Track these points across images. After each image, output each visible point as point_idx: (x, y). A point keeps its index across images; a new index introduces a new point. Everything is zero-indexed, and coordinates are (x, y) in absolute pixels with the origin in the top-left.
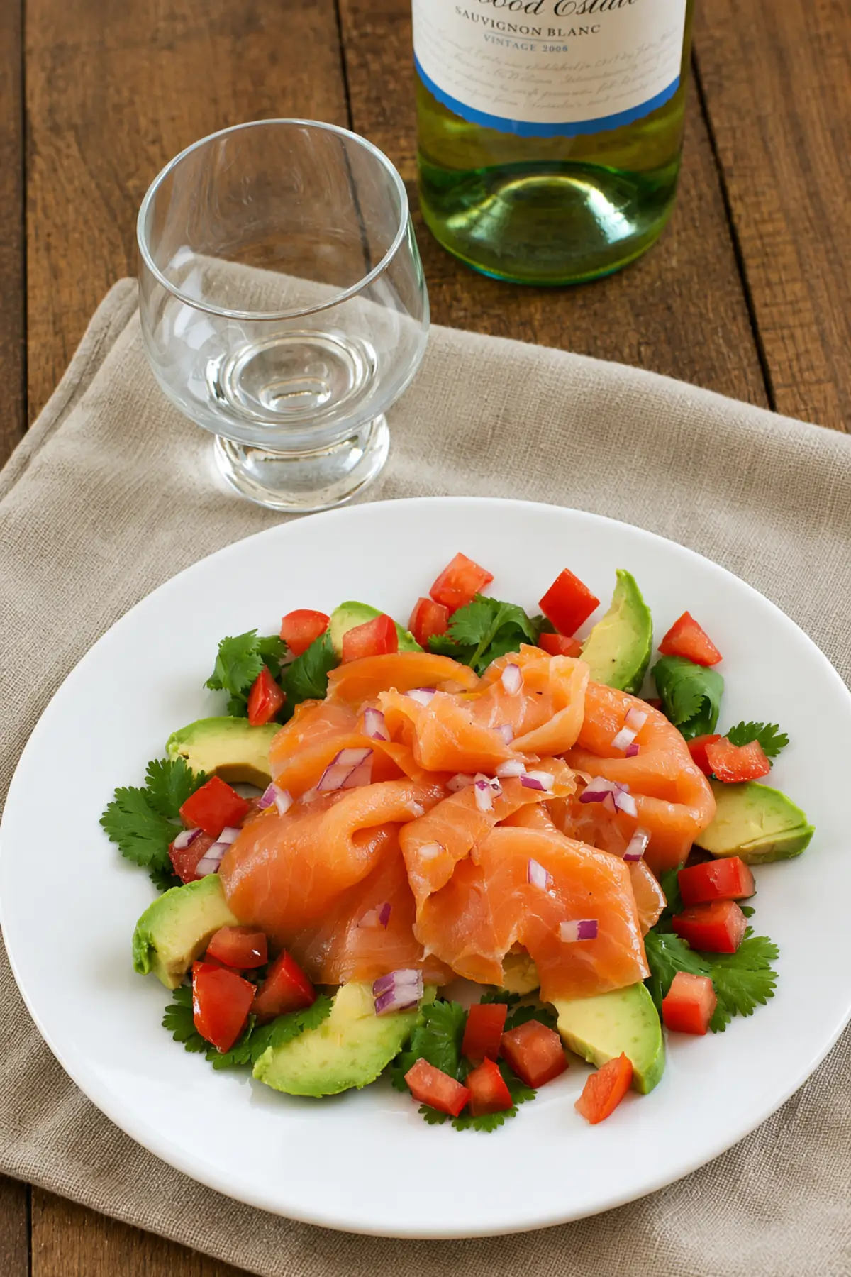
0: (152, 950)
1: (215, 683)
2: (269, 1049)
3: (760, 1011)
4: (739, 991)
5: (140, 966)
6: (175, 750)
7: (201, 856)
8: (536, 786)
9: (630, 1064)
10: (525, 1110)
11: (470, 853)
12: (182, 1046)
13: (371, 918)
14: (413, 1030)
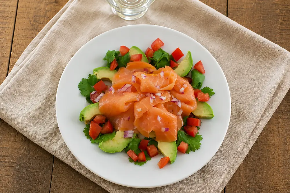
0: (83, 117)
1: (105, 59)
2: (102, 142)
3: (196, 151)
4: (193, 146)
5: (80, 120)
6: (95, 73)
7: (96, 98)
8: (162, 100)
9: (169, 158)
10: (148, 162)
11: (147, 112)
12: (86, 137)
13: (126, 119)
14: (130, 142)
